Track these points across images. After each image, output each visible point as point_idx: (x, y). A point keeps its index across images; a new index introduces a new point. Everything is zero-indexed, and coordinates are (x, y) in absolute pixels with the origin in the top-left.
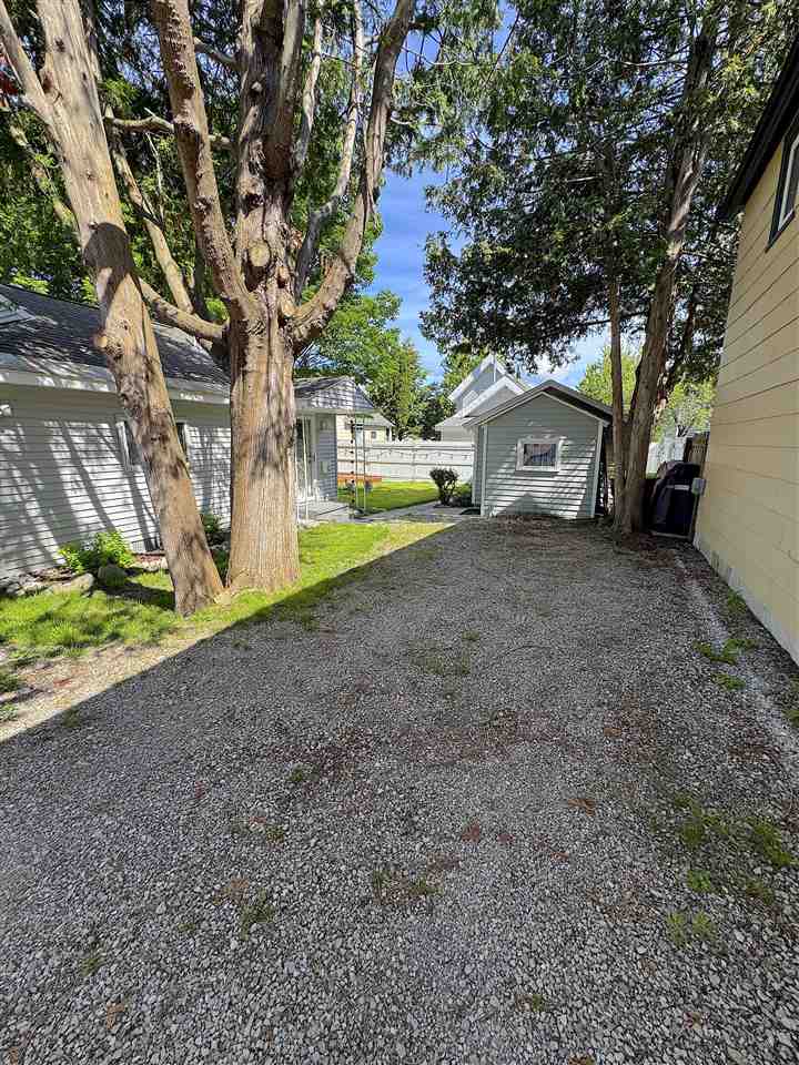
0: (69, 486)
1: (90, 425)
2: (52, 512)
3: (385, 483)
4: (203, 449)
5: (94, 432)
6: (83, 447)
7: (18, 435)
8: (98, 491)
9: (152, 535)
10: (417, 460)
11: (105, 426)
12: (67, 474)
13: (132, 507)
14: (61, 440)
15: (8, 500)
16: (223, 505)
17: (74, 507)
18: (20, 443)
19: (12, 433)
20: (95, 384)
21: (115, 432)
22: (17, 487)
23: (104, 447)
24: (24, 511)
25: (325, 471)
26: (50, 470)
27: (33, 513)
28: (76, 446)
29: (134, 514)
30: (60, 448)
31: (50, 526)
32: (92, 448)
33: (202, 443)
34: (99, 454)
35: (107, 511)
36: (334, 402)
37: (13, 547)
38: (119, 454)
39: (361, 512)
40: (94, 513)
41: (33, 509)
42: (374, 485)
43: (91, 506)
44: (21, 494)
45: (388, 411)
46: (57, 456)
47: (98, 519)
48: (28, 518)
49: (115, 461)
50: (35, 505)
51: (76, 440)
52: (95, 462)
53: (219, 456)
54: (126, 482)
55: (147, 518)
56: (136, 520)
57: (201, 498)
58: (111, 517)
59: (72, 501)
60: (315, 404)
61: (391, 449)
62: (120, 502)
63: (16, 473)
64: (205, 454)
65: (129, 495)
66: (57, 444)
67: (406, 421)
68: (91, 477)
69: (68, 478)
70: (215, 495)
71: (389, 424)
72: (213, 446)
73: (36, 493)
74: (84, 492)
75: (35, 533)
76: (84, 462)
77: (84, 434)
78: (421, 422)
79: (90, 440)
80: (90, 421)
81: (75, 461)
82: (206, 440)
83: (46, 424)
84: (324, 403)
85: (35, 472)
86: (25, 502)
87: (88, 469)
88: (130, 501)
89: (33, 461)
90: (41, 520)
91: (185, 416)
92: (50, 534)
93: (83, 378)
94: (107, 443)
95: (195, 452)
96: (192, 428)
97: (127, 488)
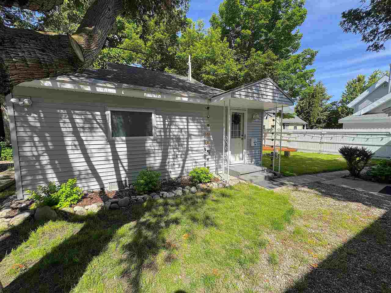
0: (70, 148)
1: (88, 113)
2: (57, 162)
3: (299, 153)
4: (164, 128)
5: (90, 117)
6: (81, 125)
7: (39, 116)
8: (89, 151)
9: (123, 179)
10: (324, 140)
11: (98, 113)
12: (69, 140)
13: (112, 162)
14: (67, 120)
15: (29, 154)
16: (176, 163)
17: (72, 160)
18: (40, 122)
19: (36, 115)
20: (81, 86)
21: (104, 117)
22: (36, 147)
23: (96, 125)
24: (39, 161)
25: (253, 145)
26: (59, 138)
27: (44, 163)
28: (77, 125)
29: (113, 166)
30: (66, 125)
31: (54, 171)
32: (87, 126)
33: (164, 125)
34: (92, 129)
35: (94, 163)
36: (255, 95)
37: (29, 182)
38: (106, 130)
39: (275, 174)
40: (85, 164)
41: (45, 160)
42: (292, 154)
43: (83, 160)
44: (37, 151)
45: (304, 117)
46: (63, 130)
47: (87, 168)
48: (40, 165)
49: (103, 134)
50: (47, 158)
51: (77, 121)
52: (88, 134)
53: (176, 134)
54: (109, 146)
55: (121, 169)
56: (113, 169)
57: (160, 158)
58: (96, 167)
59: (70, 156)
60: (238, 96)
61: (305, 134)
62: (103, 158)
63: (36, 139)
64: (165, 132)
65: (110, 154)
66: (64, 123)
67: (315, 121)
68: (85, 143)
69: (70, 143)
70: (171, 157)
71: (305, 123)
72: (172, 127)
73: (48, 151)
74: (80, 152)
75: (44, 174)
76: (82, 134)
77: (83, 117)
78: (325, 121)
79: (86, 121)
80: (88, 111)
81: (76, 133)
82: (167, 123)
83: (58, 111)
84: (246, 96)
85: (49, 138)
86: (39, 155)
87: (84, 138)
88: (111, 158)
89: (47, 132)
90: (49, 167)
91: (152, 109)
92: (54, 175)
93: (73, 82)
94: (98, 123)
95: (157, 130)
96: (157, 116)
97: (110, 150)
